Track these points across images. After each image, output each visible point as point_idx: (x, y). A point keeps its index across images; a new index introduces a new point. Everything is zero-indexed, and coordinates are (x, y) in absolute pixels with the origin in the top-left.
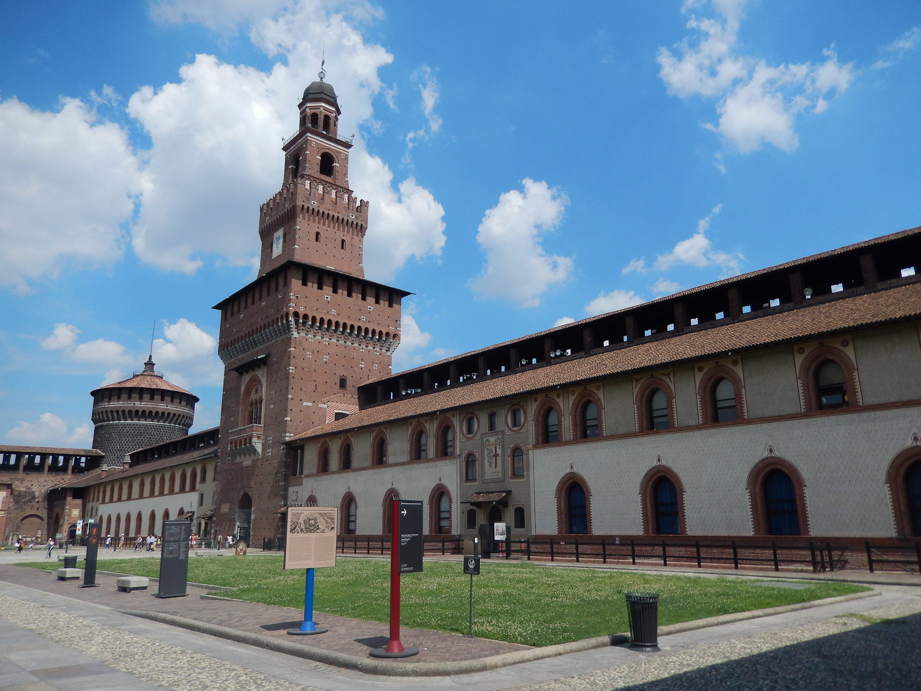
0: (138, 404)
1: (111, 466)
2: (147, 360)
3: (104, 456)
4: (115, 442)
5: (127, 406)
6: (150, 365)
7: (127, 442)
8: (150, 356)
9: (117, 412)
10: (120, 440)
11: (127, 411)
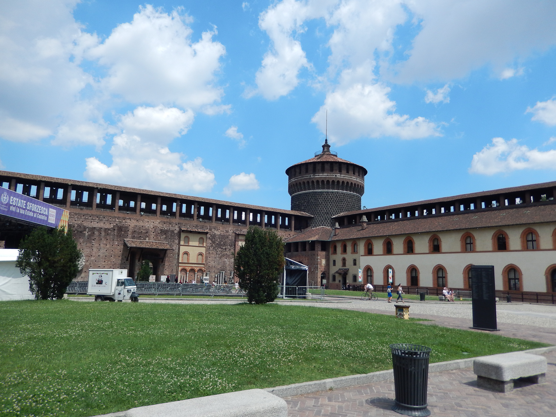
0: (338, 176)
1: (320, 226)
2: (324, 143)
3: (313, 217)
4: (322, 207)
5: (330, 177)
6: (326, 146)
7: (332, 207)
8: (326, 140)
9: (323, 181)
10: (325, 205)
11: (331, 181)
